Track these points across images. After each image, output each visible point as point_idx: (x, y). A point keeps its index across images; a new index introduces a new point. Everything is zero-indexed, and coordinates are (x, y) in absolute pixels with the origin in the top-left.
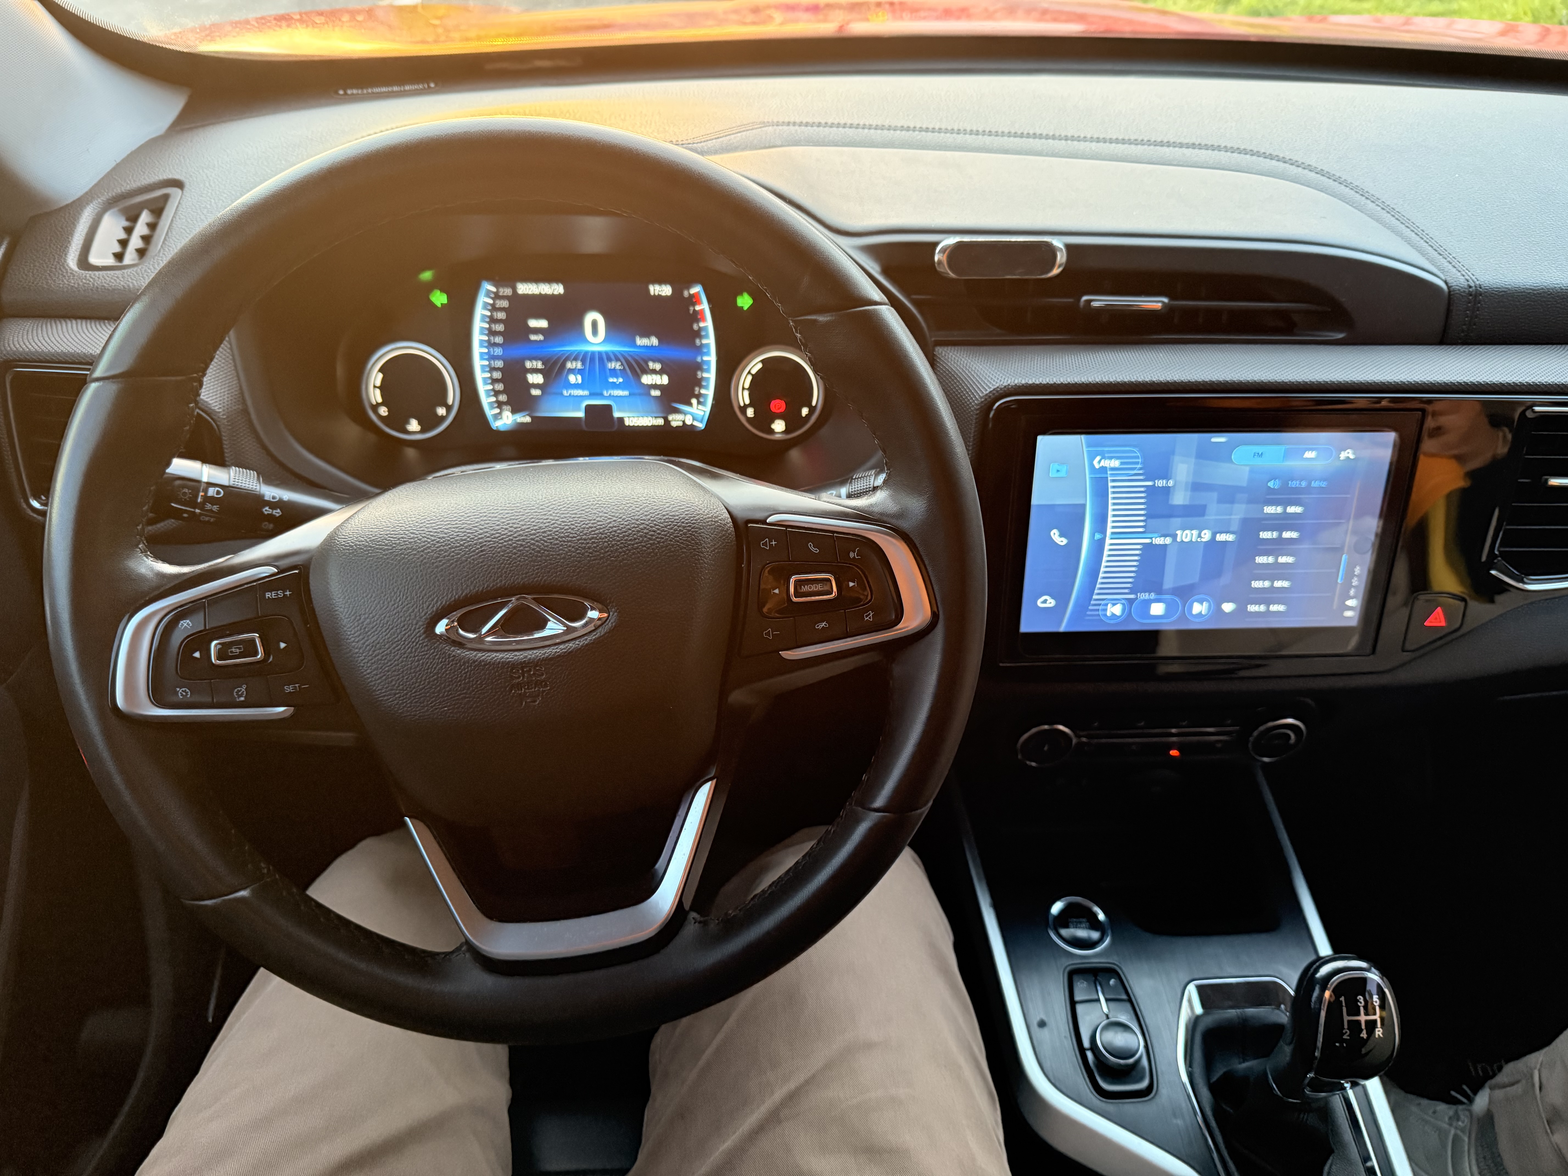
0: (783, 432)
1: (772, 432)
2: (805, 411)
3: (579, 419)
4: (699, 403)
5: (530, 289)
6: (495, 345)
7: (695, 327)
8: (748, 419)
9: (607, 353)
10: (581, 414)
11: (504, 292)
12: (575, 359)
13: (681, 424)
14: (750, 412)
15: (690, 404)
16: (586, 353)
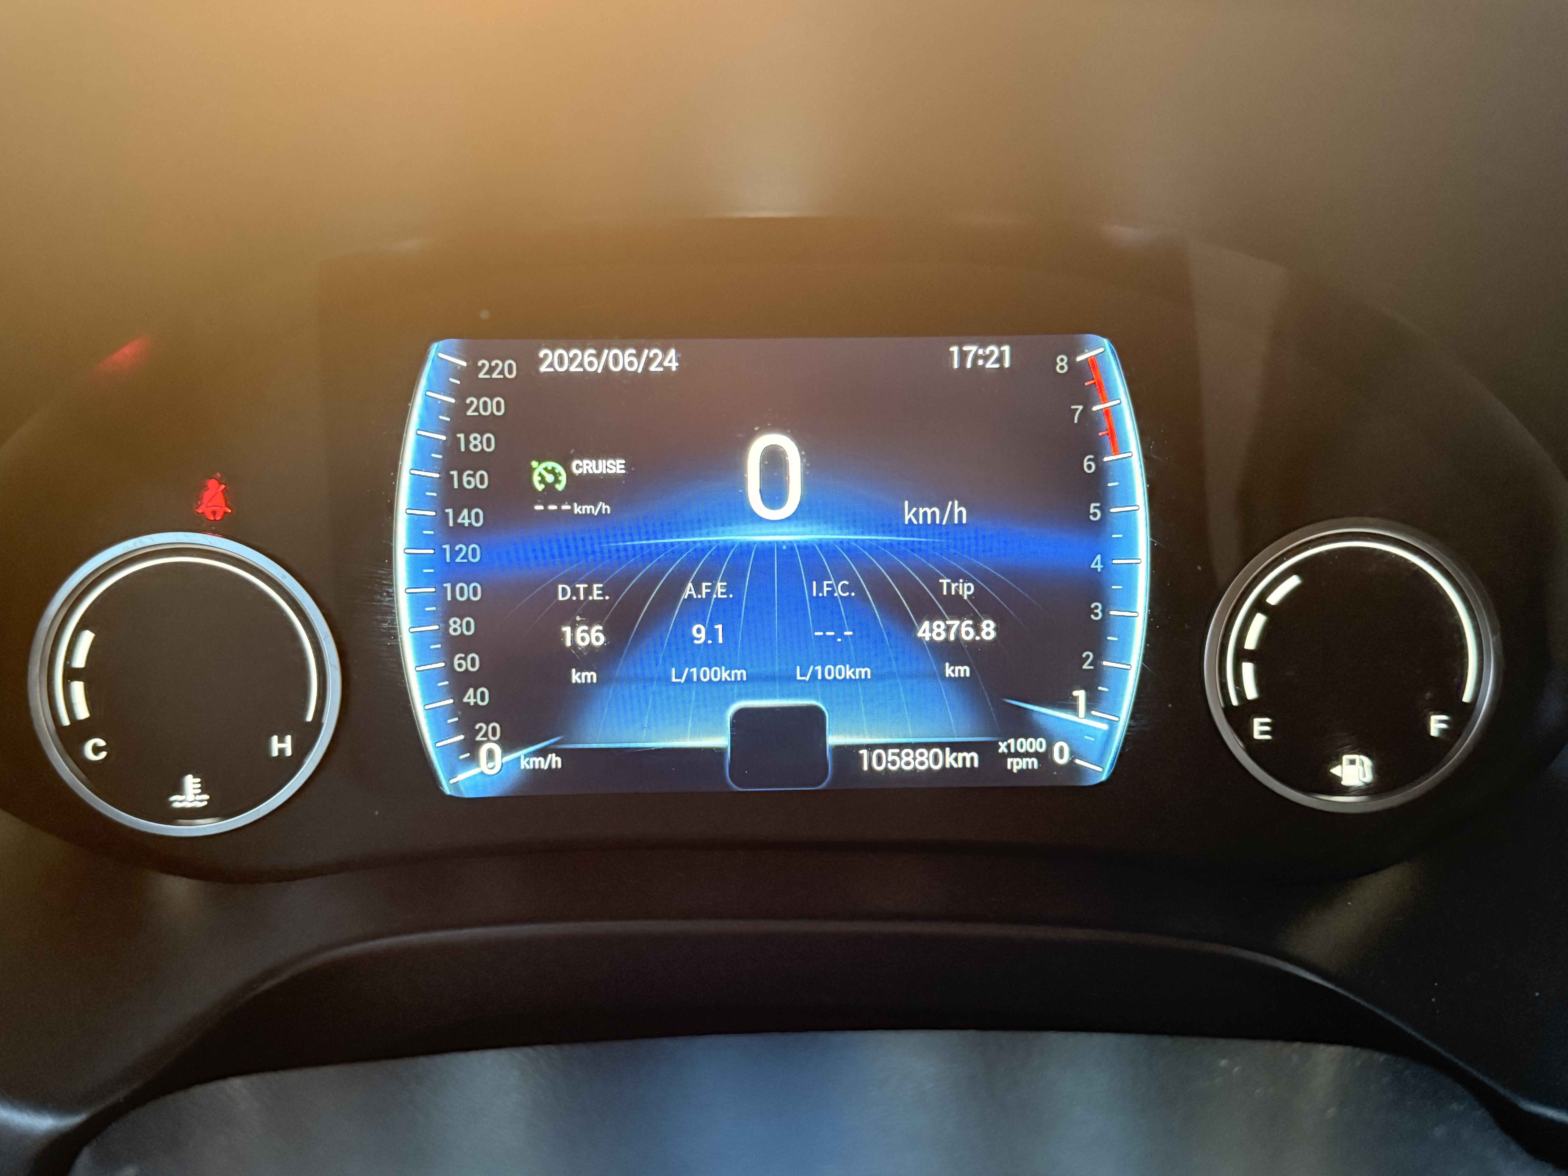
0: (1367, 790)
1: (1335, 787)
2: (1437, 724)
3: (716, 753)
4: (1093, 702)
5: (571, 361)
6: (460, 533)
7: (1088, 465)
8: (1253, 748)
9: (807, 549)
10: (722, 741)
11: (491, 370)
12: (709, 575)
13: (1033, 763)
14: (1260, 728)
15: (1070, 705)
16: (745, 549)
